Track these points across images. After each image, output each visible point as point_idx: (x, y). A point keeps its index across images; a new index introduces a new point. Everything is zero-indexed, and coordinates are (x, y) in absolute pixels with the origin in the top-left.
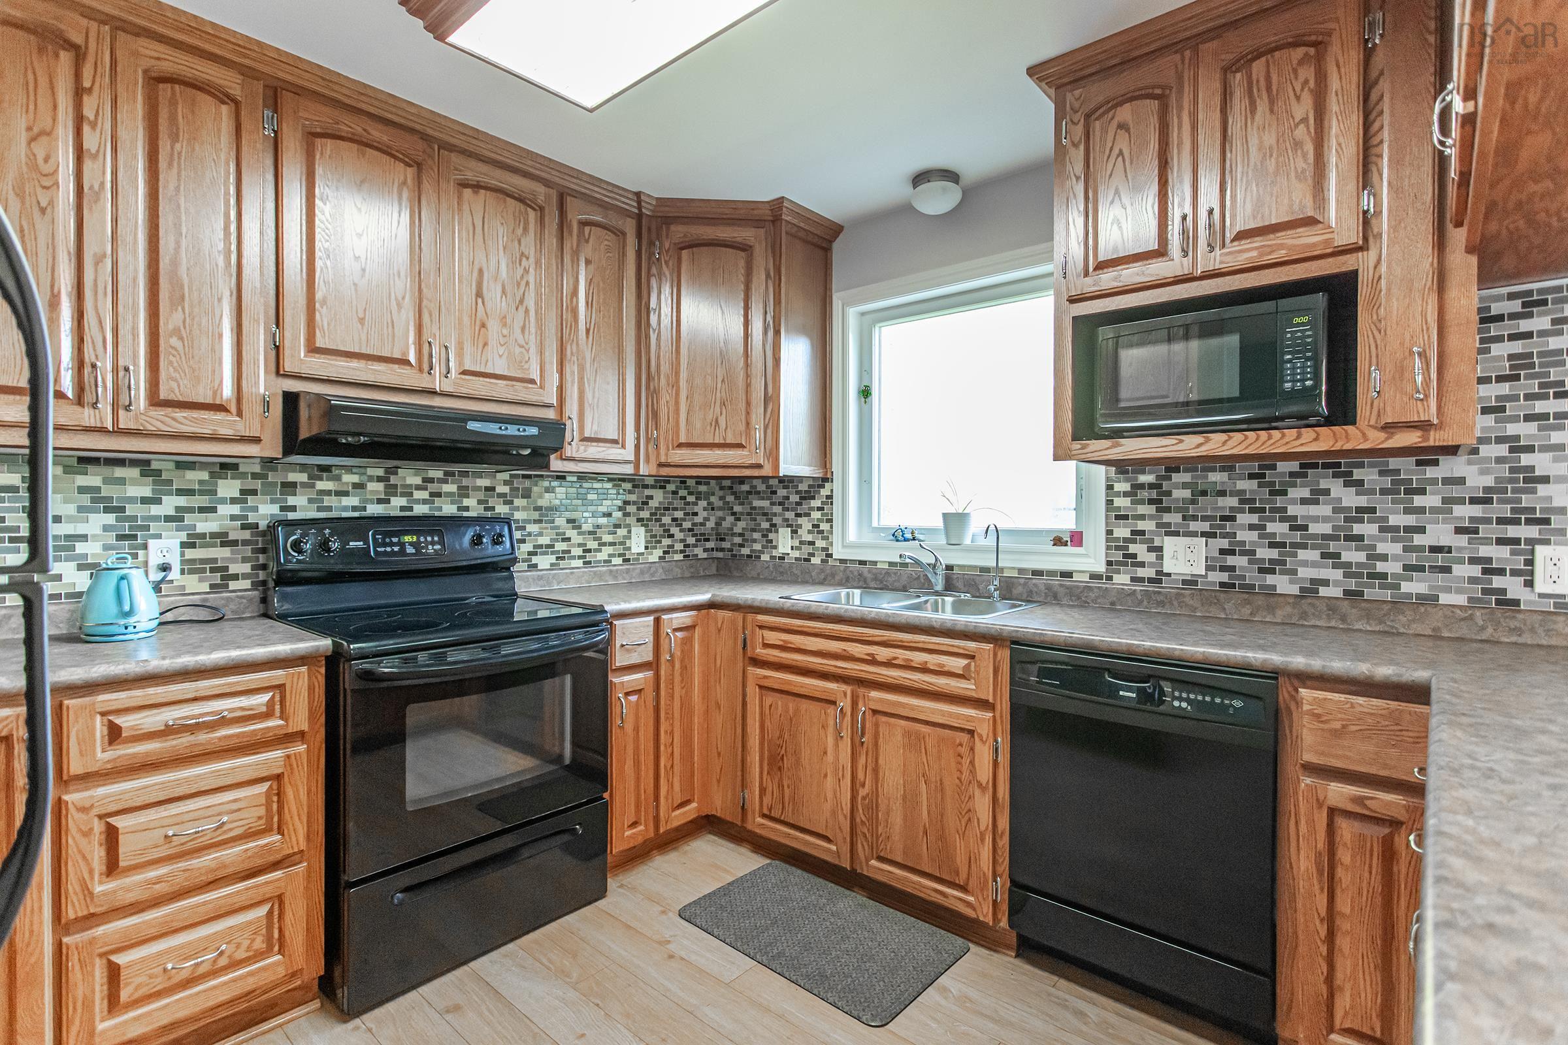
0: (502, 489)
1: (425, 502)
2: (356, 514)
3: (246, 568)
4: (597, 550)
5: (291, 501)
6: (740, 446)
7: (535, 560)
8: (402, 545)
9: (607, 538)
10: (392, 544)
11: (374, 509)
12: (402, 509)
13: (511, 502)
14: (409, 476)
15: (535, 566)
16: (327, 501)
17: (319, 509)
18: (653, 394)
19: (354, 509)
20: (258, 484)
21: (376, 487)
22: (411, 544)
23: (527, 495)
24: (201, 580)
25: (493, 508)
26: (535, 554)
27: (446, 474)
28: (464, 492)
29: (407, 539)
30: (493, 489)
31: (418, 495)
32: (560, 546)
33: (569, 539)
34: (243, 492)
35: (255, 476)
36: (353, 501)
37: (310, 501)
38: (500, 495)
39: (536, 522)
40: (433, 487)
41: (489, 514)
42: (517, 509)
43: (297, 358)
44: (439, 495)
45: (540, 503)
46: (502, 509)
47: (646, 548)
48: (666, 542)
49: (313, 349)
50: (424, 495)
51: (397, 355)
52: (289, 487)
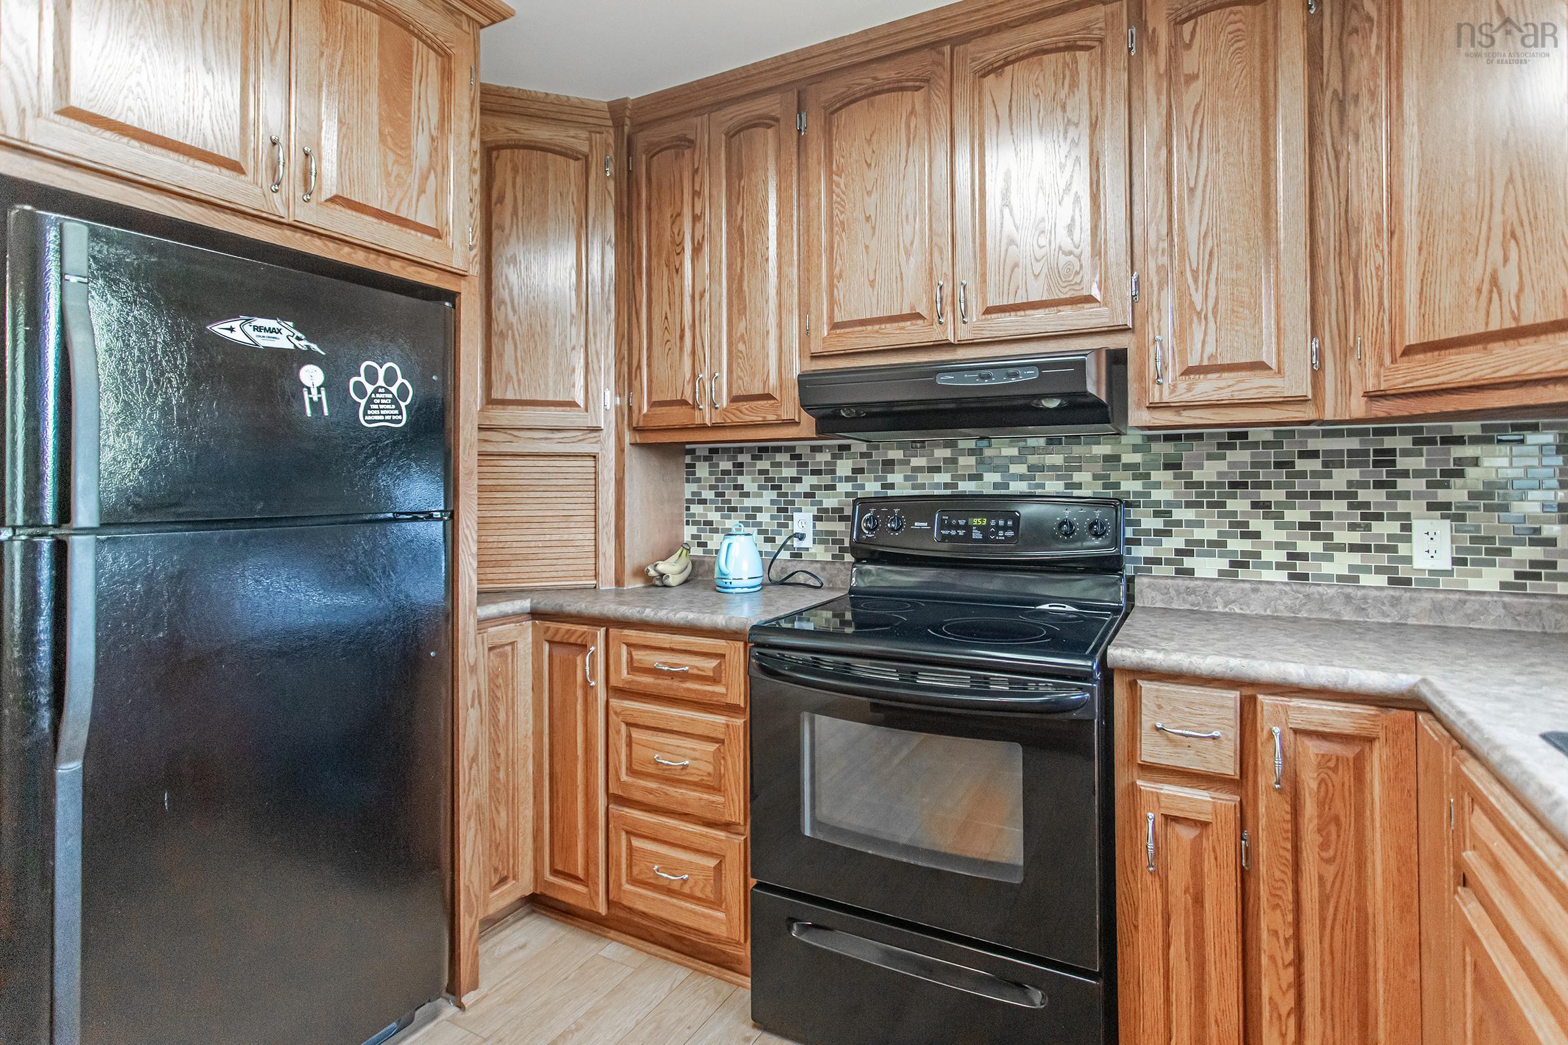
0: (1128, 458)
1: (1022, 478)
2: (948, 492)
4: (1317, 557)
5: (891, 478)
7: (1188, 562)
8: (968, 528)
9: (1343, 536)
10: (958, 527)
11: (966, 487)
12: (996, 486)
13: (1148, 476)
15: (1190, 572)
16: (922, 478)
17: (914, 487)
19: (946, 486)
20: (864, 463)
21: (967, 462)
22: (979, 528)
23: (1172, 465)
24: (826, 550)
25: (1117, 485)
26: (1190, 553)
27: (1050, 441)
28: (1074, 464)
29: (976, 521)
30: (1117, 458)
31: (1015, 469)
32: (1237, 545)
33: (1256, 535)
34: (855, 471)
35: (863, 455)
36: (944, 477)
37: (906, 478)
38: (1127, 467)
39: (1189, 505)
40: (1033, 459)
41: (1111, 493)
42: (1157, 485)
44: (1041, 468)
45: (1197, 476)
46: (1130, 486)
47: (1456, 561)
49: (833, 326)
50: (1022, 469)
52: (889, 465)
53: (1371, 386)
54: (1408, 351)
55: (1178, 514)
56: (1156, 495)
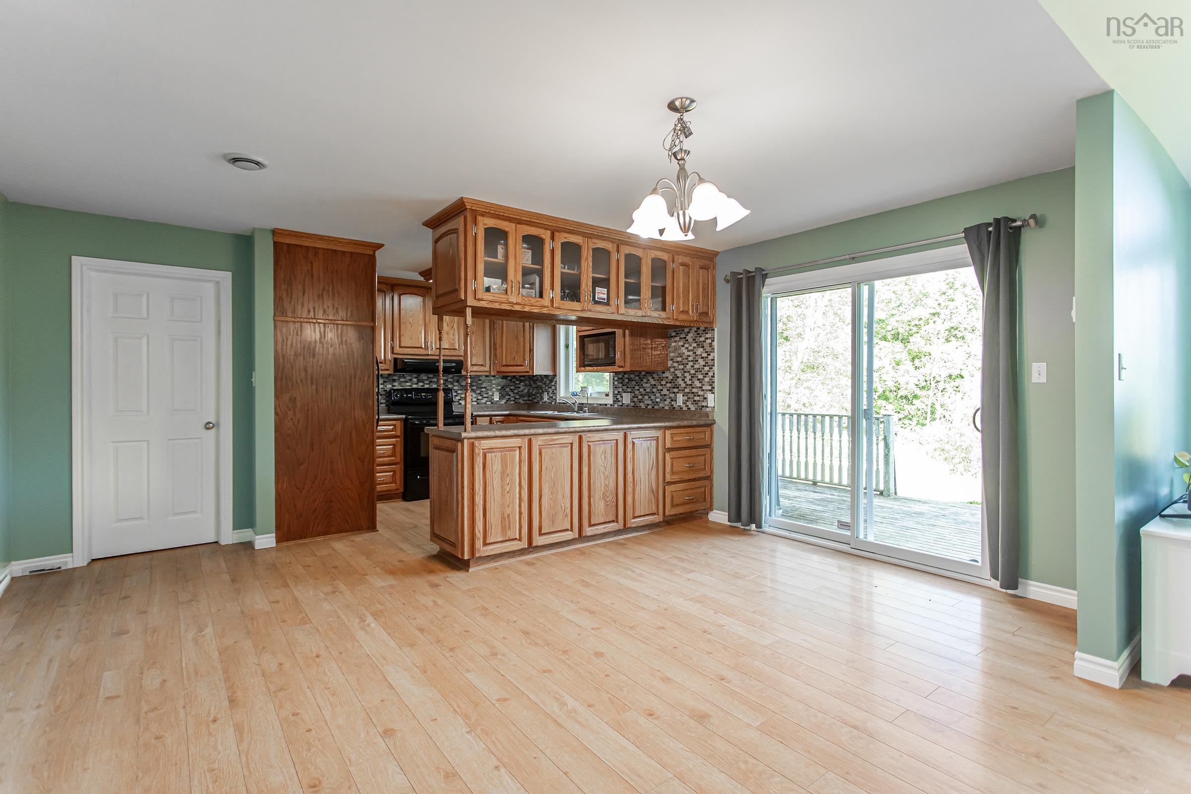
0: (449, 380)
1: (428, 384)
2: (410, 387)
3: (384, 401)
4: (481, 399)
5: (394, 384)
6: (522, 366)
7: (461, 402)
8: (421, 396)
9: (485, 395)
10: (419, 396)
11: (415, 386)
12: (422, 386)
13: (453, 384)
14: (424, 377)
15: (461, 403)
16: (403, 384)
17: (401, 386)
18: (495, 349)
19: (410, 386)
20: (387, 380)
21: (415, 380)
22: (424, 396)
23: (458, 381)
25: (447, 386)
26: (461, 400)
27: (434, 376)
29: (423, 394)
30: (447, 380)
31: (426, 382)
34: (384, 382)
35: (386, 378)
36: (408, 384)
37: (399, 384)
38: (450, 382)
39: (461, 390)
40: (430, 380)
41: (446, 387)
42: (455, 386)
43: (397, 349)
44: (431, 382)
45: (462, 384)
46: (450, 386)
47: (500, 399)
48: (507, 397)
49: (400, 347)
50: (428, 382)
51: (419, 346)
52: (394, 381)
53: (498, 370)
54: (504, 366)
55: (459, 392)
56: (455, 388)
